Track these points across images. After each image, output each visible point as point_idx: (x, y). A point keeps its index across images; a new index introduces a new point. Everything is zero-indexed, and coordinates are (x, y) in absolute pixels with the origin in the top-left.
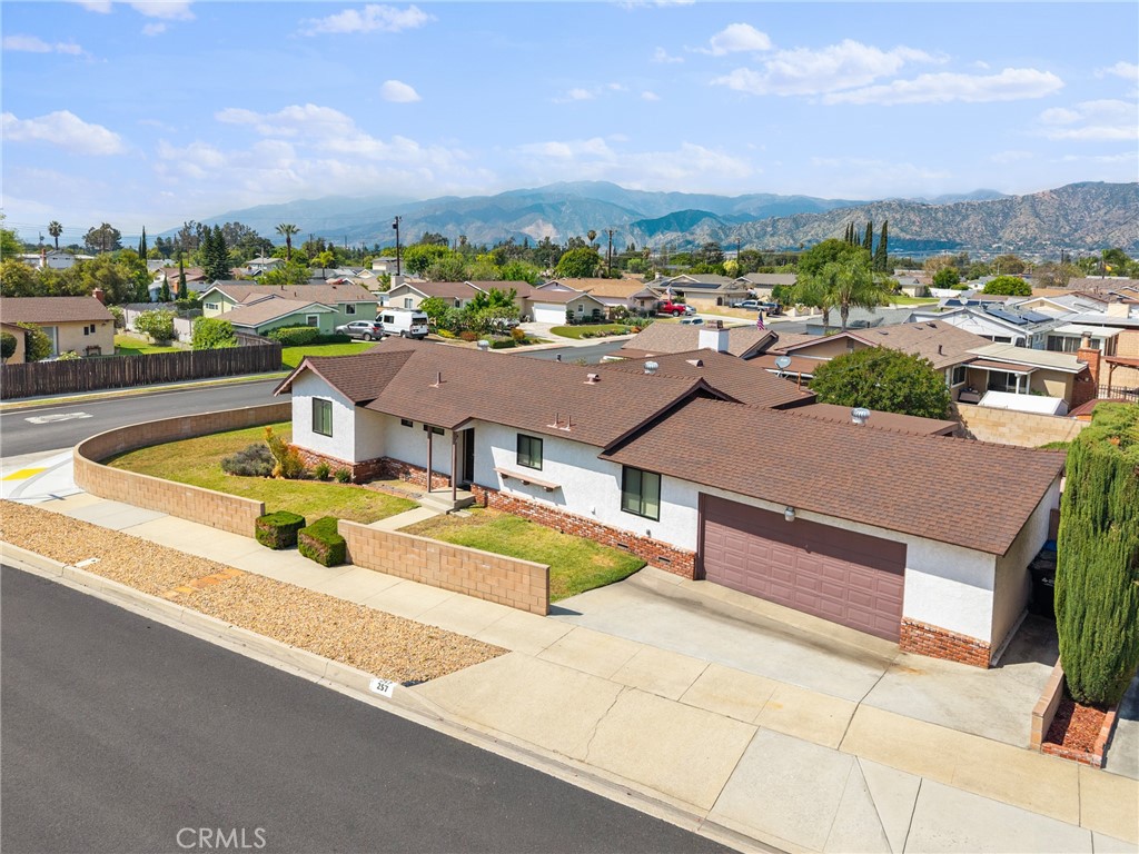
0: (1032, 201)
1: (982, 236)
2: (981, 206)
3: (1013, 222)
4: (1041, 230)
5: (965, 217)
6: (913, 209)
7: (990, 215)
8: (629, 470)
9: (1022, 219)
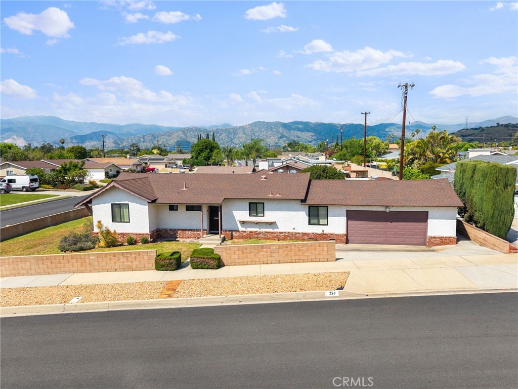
0: (242, 128)
1: (227, 142)
2: (226, 130)
3: (237, 136)
4: (247, 139)
5: (221, 134)
6: (201, 131)
7: (229, 133)
8: (311, 208)
9: (240, 135)
